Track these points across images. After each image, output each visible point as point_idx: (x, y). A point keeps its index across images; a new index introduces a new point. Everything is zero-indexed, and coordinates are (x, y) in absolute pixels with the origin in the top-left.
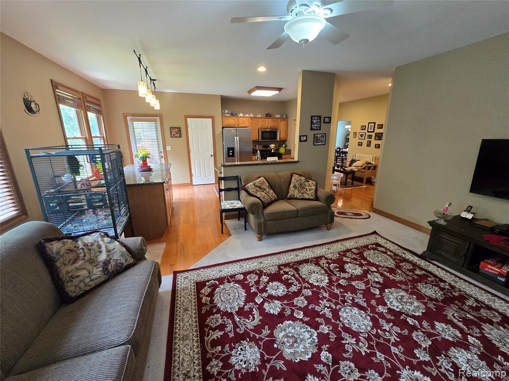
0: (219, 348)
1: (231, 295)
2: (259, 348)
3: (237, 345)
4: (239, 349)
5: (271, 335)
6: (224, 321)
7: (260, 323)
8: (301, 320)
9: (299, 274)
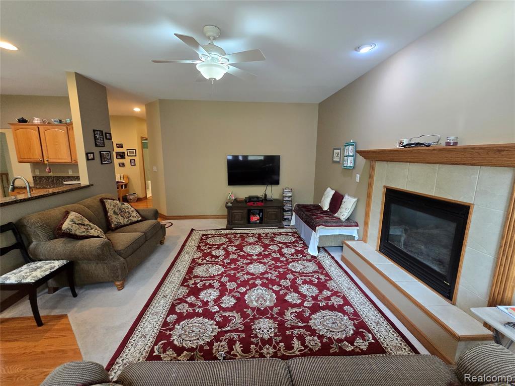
0: (252, 346)
1: (194, 330)
2: (261, 318)
3: (254, 332)
4: (258, 331)
5: (253, 309)
6: (225, 340)
7: (239, 314)
8: (247, 290)
9: (203, 277)
